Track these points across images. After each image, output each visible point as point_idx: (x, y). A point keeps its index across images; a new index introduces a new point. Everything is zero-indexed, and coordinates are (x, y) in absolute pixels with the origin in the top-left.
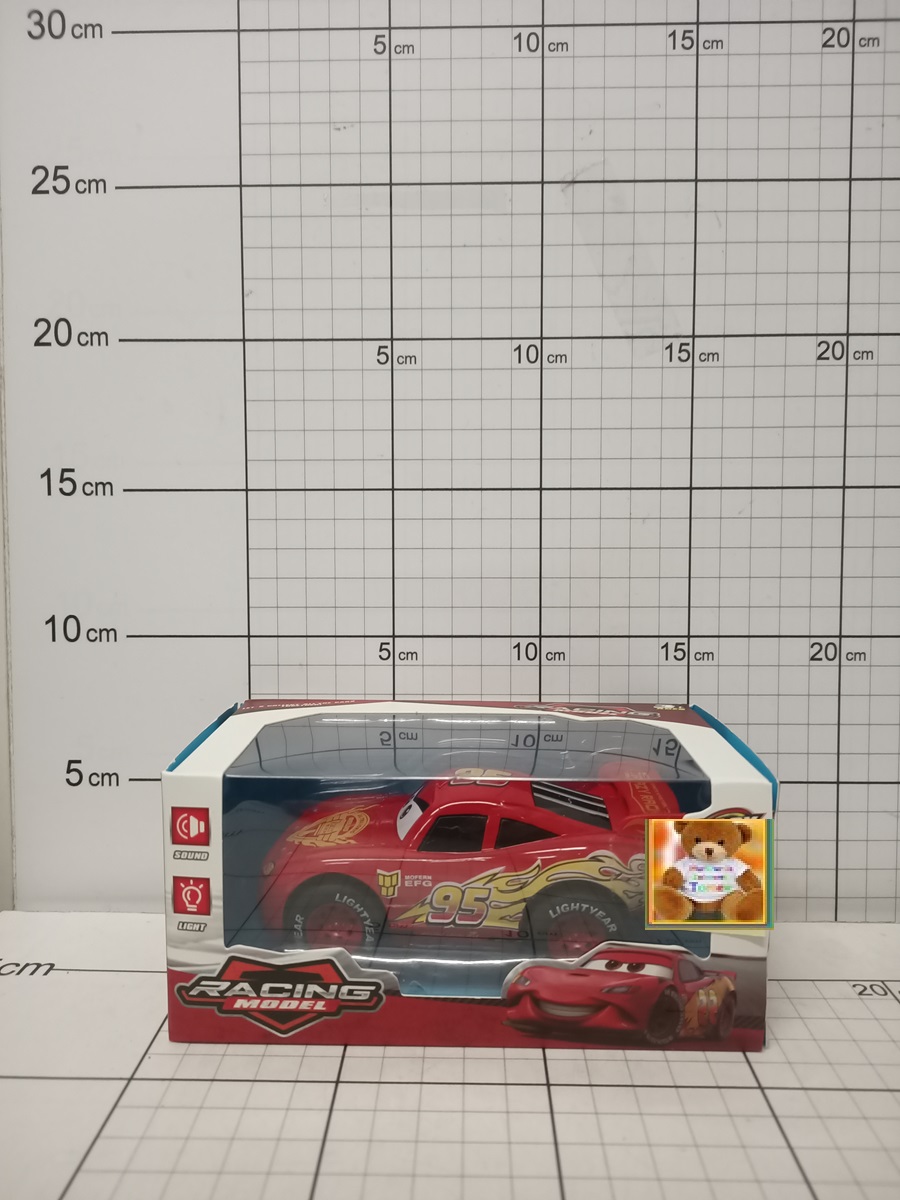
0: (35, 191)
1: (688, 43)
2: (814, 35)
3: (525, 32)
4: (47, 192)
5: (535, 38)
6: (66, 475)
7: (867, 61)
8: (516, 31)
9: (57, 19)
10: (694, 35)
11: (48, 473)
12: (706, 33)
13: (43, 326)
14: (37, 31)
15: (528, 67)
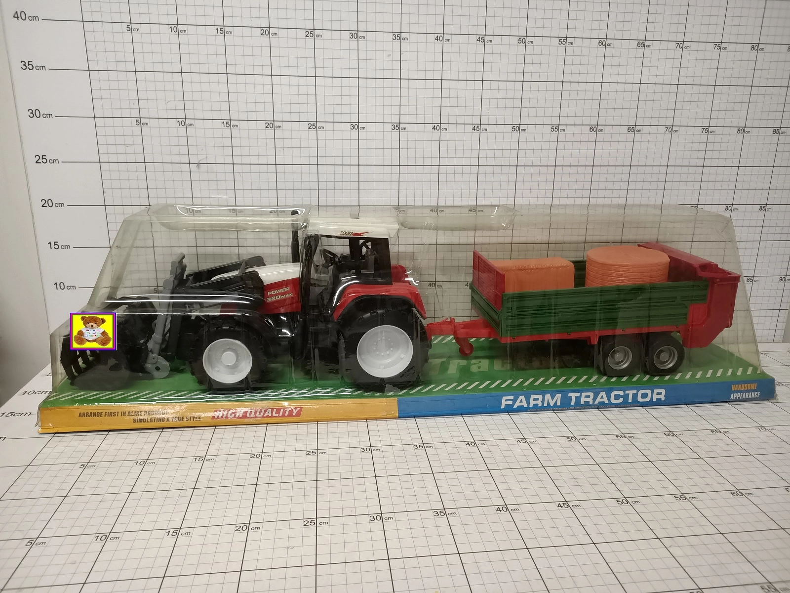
0: (36, 162)
1: (228, 125)
2: (263, 125)
3: (180, 120)
4: (40, 163)
5: (183, 122)
6: (56, 243)
7: (278, 132)
8: (178, 120)
9: (37, 112)
10: (229, 123)
11: (50, 243)
12: (233, 123)
13: (44, 201)
14: (31, 115)
15: (182, 131)
